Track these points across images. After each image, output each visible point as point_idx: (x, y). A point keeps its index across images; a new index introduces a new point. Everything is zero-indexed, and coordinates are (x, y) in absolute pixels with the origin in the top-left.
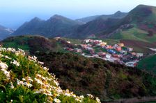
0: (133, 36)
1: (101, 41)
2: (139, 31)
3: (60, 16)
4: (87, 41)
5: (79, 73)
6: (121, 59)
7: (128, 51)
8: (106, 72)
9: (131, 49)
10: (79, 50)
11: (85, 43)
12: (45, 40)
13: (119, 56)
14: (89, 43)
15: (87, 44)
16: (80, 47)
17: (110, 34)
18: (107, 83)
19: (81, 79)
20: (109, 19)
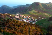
0: (33, 13)
1: (22, 15)
2: (35, 11)
3: (6, 6)
4: (17, 15)
5: (19, 28)
6: (30, 21)
7: (32, 18)
8: (28, 27)
9: (33, 18)
10: (14, 19)
11: (16, 16)
12: (1, 15)
13: (29, 20)
14: (18, 15)
15: (17, 16)
16: (14, 17)
17: (25, 12)
18: (29, 31)
19: (20, 30)
20: (24, 7)
